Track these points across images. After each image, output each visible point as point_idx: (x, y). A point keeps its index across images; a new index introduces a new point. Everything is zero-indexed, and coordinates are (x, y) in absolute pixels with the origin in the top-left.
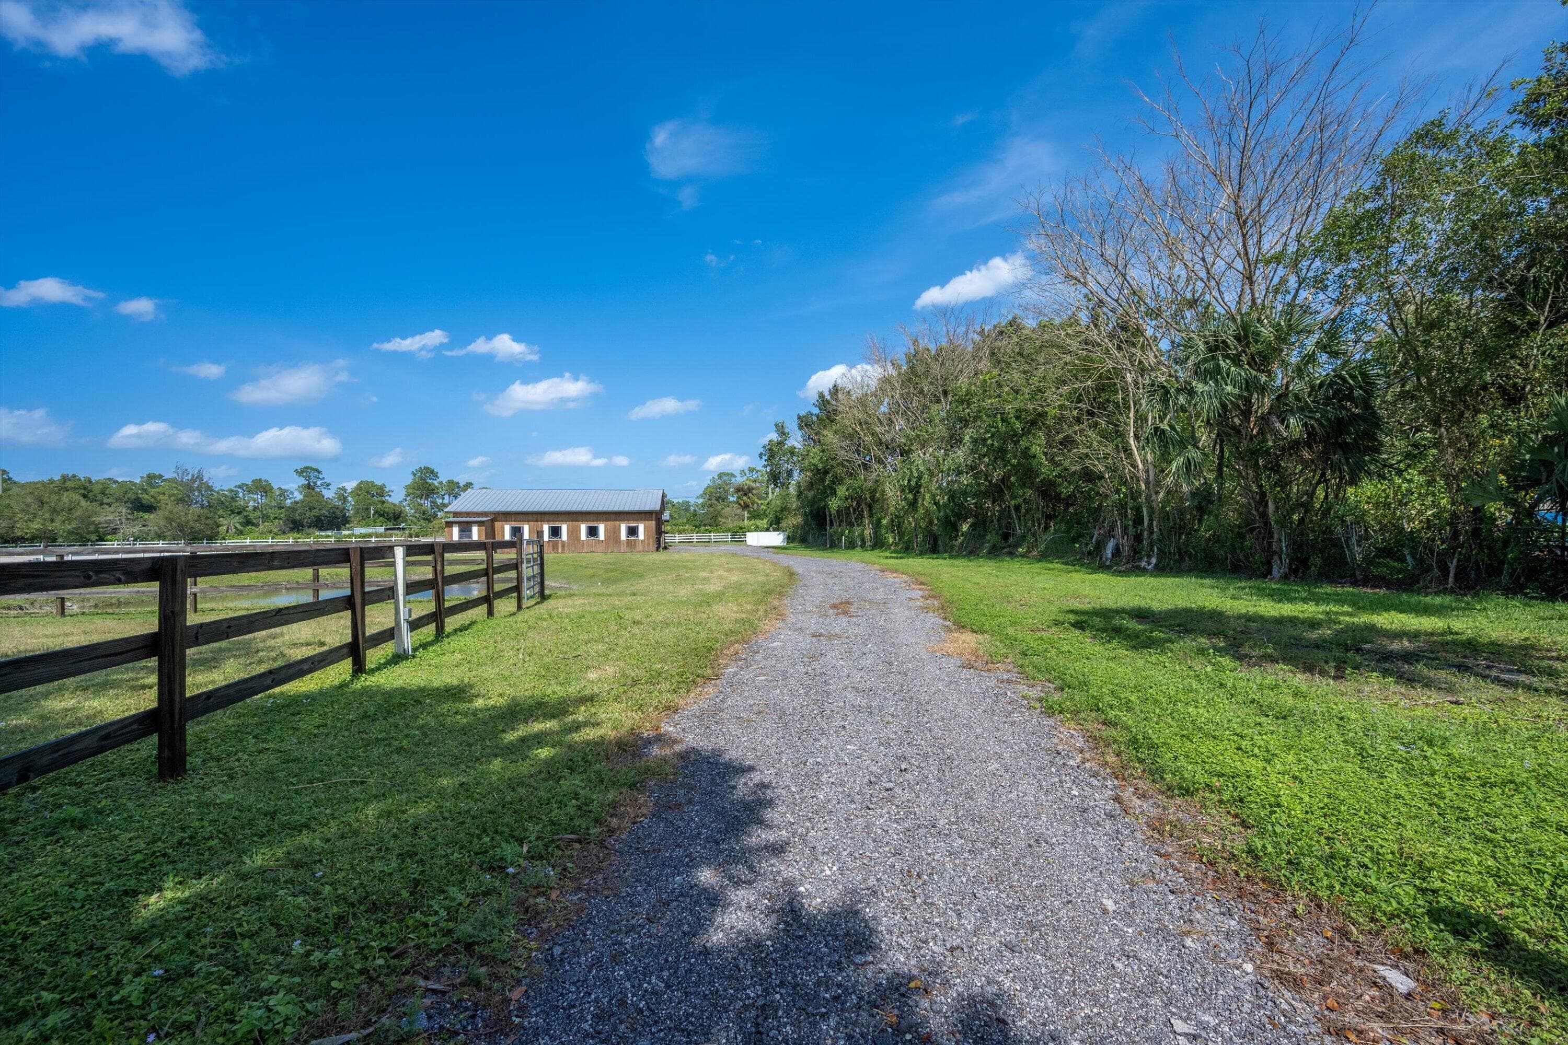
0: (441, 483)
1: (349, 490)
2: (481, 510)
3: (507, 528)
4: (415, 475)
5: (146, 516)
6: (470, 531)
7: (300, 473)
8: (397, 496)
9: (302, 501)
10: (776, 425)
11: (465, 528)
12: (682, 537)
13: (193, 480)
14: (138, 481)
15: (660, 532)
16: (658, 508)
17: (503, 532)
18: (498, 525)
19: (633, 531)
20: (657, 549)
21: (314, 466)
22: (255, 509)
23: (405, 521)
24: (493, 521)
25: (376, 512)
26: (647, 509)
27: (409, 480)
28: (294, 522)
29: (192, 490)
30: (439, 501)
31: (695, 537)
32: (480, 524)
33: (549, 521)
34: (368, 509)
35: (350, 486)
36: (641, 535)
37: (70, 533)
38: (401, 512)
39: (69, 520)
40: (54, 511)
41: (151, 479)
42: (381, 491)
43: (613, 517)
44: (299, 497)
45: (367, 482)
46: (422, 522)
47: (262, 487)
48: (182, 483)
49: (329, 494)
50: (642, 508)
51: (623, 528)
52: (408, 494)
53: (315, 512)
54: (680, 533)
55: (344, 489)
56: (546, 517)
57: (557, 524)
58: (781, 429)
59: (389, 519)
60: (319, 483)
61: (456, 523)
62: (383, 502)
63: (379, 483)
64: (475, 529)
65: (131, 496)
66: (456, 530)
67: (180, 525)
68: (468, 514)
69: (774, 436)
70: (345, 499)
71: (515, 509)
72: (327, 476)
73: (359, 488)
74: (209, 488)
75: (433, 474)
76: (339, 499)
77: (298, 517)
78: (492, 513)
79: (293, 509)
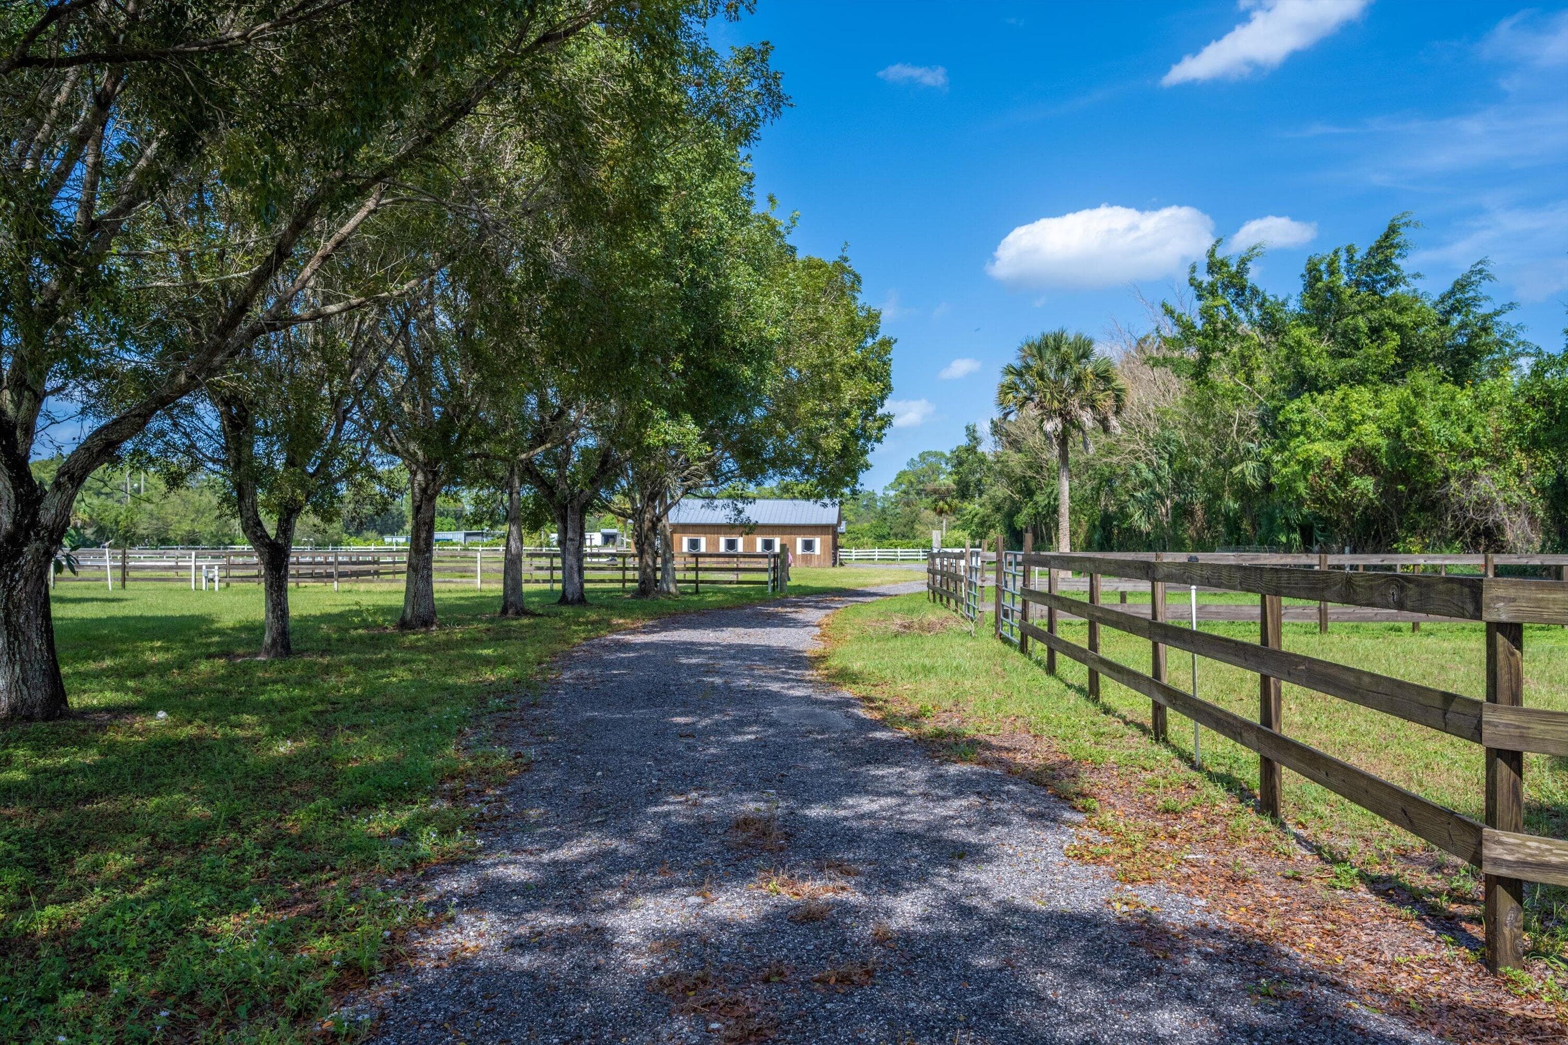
3: (685, 540)
10: (967, 428)
12: (862, 552)
15: (836, 547)
16: (835, 522)
17: (681, 544)
18: (676, 537)
19: (808, 546)
20: (834, 565)
26: (824, 522)
31: (877, 553)
33: (725, 534)
36: (818, 549)
43: (789, 530)
50: (818, 522)
51: (799, 541)
54: (857, 547)
56: (723, 530)
57: (733, 537)
58: (971, 432)
69: (964, 441)
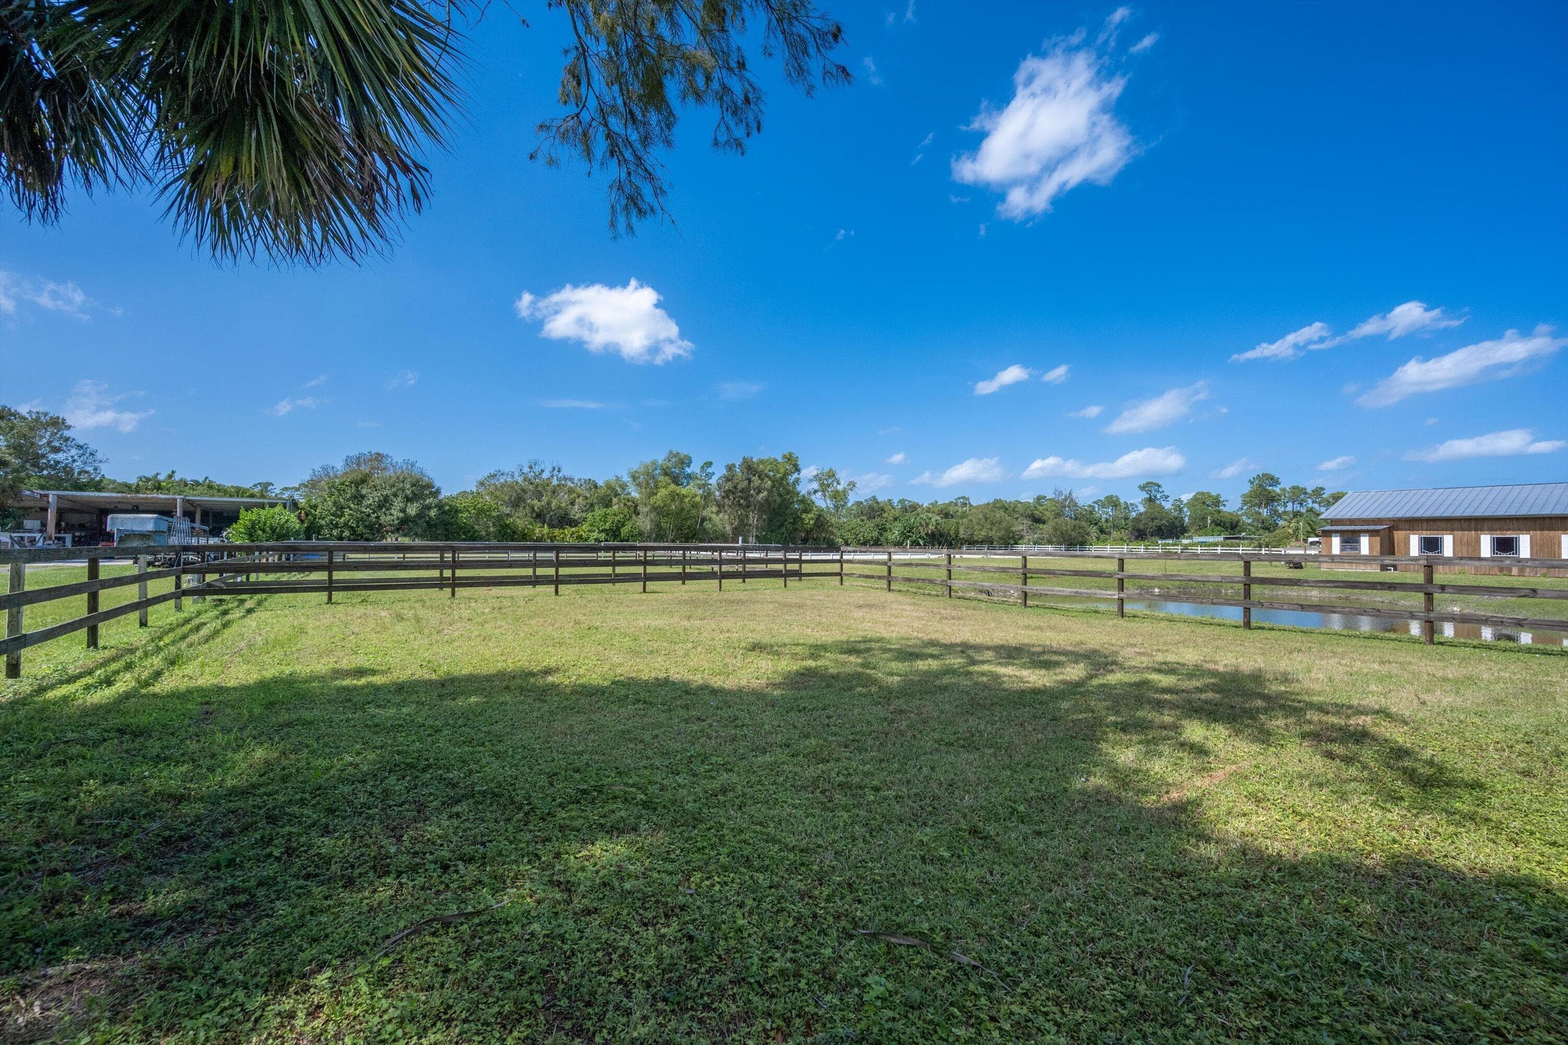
0: (1283, 490)
1: (1185, 501)
2: (1373, 515)
3: (1415, 540)
4: (1252, 483)
5: (1041, 526)
6: (1358, 542)
7: (1142, 488)
8: (1233, 505)
9: (1146, 513)
11: (1350, 539)
13: (1066, 499)
14: (1031, 501)
17: (1408, 544)
18: (1398, 535)
21: (1155, 481)
22: (1107, 521)
23: (1244, 530)
24: (1391, 530)
25: (1213, 521)
27: (1247, 488)
28: (1138, 531)
29: (1064, 507)
30: (1281, 509)
32: (1372, 533)
33: (1491, 530)
34: (1204, 519)
35: (1186, 497)
37: (1000, 538)
38: (1238, 522)
39: (1000, 529)
40: (992, 524)
41: (1039, 498)
42: (1217, 502)
44: (1142, 509)
45: (1203, 493)
46: (1261, 531)
47: (1113, 502)
48: (1057, 502)
49: (1167, 506)
52: (1245, 503)
53: (1157, 523)
55: (1180, 500)
56: (1486, 525)
57: (1509, 535)
59: (1226, 529)
60: (1159, 496)
61: (1336, 532)
62: (1219, 512)
63: (1214, 494)
64: (1365, 541)
65: (1029, 512)
66: (1336, 541)
67: (1062, 533)
68: (1352, 522)
70: (1181, 510)
71: (1428, 514)
72: (1166, 489)
73: (1195, 499)
74: (1076, 505)
75: (1274, 481)
76: (1175, 510)
77: (1142, 527)
78: (1390, 520)
79: (1137, 520)
